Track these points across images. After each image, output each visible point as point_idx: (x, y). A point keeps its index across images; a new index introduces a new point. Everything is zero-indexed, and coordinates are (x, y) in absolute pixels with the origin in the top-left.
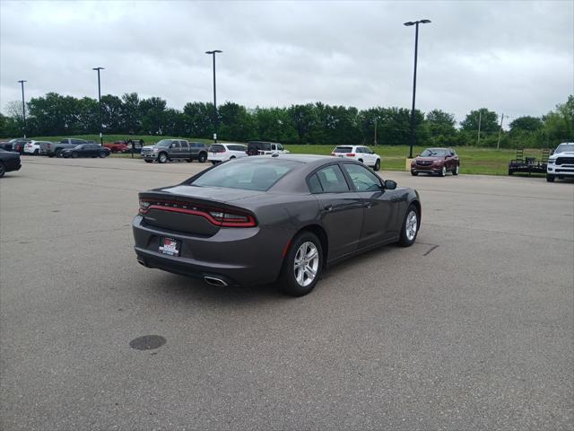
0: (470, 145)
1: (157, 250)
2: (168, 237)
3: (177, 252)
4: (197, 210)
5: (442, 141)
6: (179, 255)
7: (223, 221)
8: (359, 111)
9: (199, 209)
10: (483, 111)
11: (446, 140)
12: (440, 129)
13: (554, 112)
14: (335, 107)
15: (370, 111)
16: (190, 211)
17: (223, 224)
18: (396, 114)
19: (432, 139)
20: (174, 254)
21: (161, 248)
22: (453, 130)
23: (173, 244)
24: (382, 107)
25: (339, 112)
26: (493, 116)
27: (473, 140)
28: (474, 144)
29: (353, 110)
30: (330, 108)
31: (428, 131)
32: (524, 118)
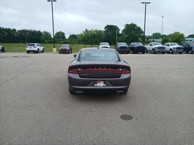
0: (58, 43)
3: (105, 85)
4: (111, 69)
5: (49, 42)
6: (106, 86)
7: (121, 72)
8: (17, 30)
9: (112, 68)
10: (60, 32)
11: (50, 41)
12: (47, 38)
13: (82, 33)
14: (6, 28)
15: (21, 30)
16: (108, 69)
17: (122, 72)
18: (31, 32)
19: (46, 41)
20: (104, 86)
21: (95, 85)
22: (52, 38)
23: (102, 82)
24: (26, 29)
25: (8, 30)
26: (63, 34)
27: (59, 42)
28: (60, 43)
29: (14, 30)
30: (4, 29)
31: (44, 38)
32: (73, 35)
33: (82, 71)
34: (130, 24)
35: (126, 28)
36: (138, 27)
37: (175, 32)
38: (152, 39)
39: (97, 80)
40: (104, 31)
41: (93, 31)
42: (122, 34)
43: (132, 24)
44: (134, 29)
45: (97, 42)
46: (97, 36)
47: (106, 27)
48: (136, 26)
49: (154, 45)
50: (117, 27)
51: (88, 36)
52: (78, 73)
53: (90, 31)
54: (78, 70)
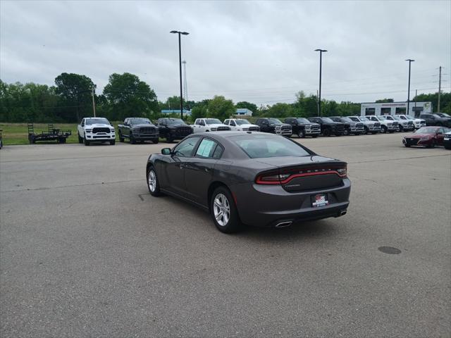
1: (312, 206)
2: (318, 194)
3: (327, 202)
4: (331, 170)
6: (329, 204)
16: (327, 172)
20: (326, 204)
21: (314, 204)
23: (323, 197)
33: (288, 180)
34: (121, 74)
35: (113, 82)
36: (142, 82)
37: (216, 97)
38: (172, 111)
39: (315, 194)
40: (53, 87)
41: (22, 85)
42: (102, 98)
43: (126, 75)
44: (133, 87)
45: (34, 114)
46: (35, 99)
47: (58, 79)
48: (138, 81)
49: (207, 123)
50: (88, 78)
51: (7, 100)
52: (280, 183)
53: (13, 87)
54: (280, 178)
